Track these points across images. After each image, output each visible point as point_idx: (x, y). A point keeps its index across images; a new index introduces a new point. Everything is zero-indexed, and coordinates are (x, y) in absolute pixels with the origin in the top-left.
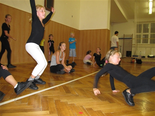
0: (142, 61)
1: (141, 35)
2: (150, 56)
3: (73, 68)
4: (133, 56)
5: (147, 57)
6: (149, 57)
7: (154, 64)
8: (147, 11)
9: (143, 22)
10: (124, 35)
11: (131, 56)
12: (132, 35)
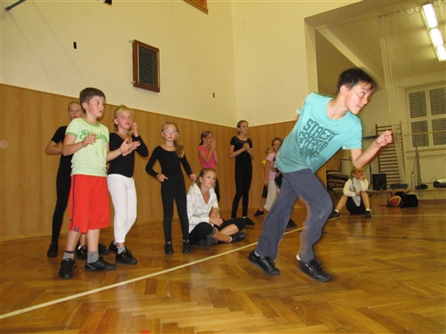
0: (418, 198)
1: (426, 122)
2: (440, 181)
3: (240, 230)
4: (393, 186)
5: (432, 185)
6: (436, 184)
7: (442, 205)
8: (431, 55)
9: (427, 85)
10: (377, 128)
11: (385, 188)
12: (400, 125)
